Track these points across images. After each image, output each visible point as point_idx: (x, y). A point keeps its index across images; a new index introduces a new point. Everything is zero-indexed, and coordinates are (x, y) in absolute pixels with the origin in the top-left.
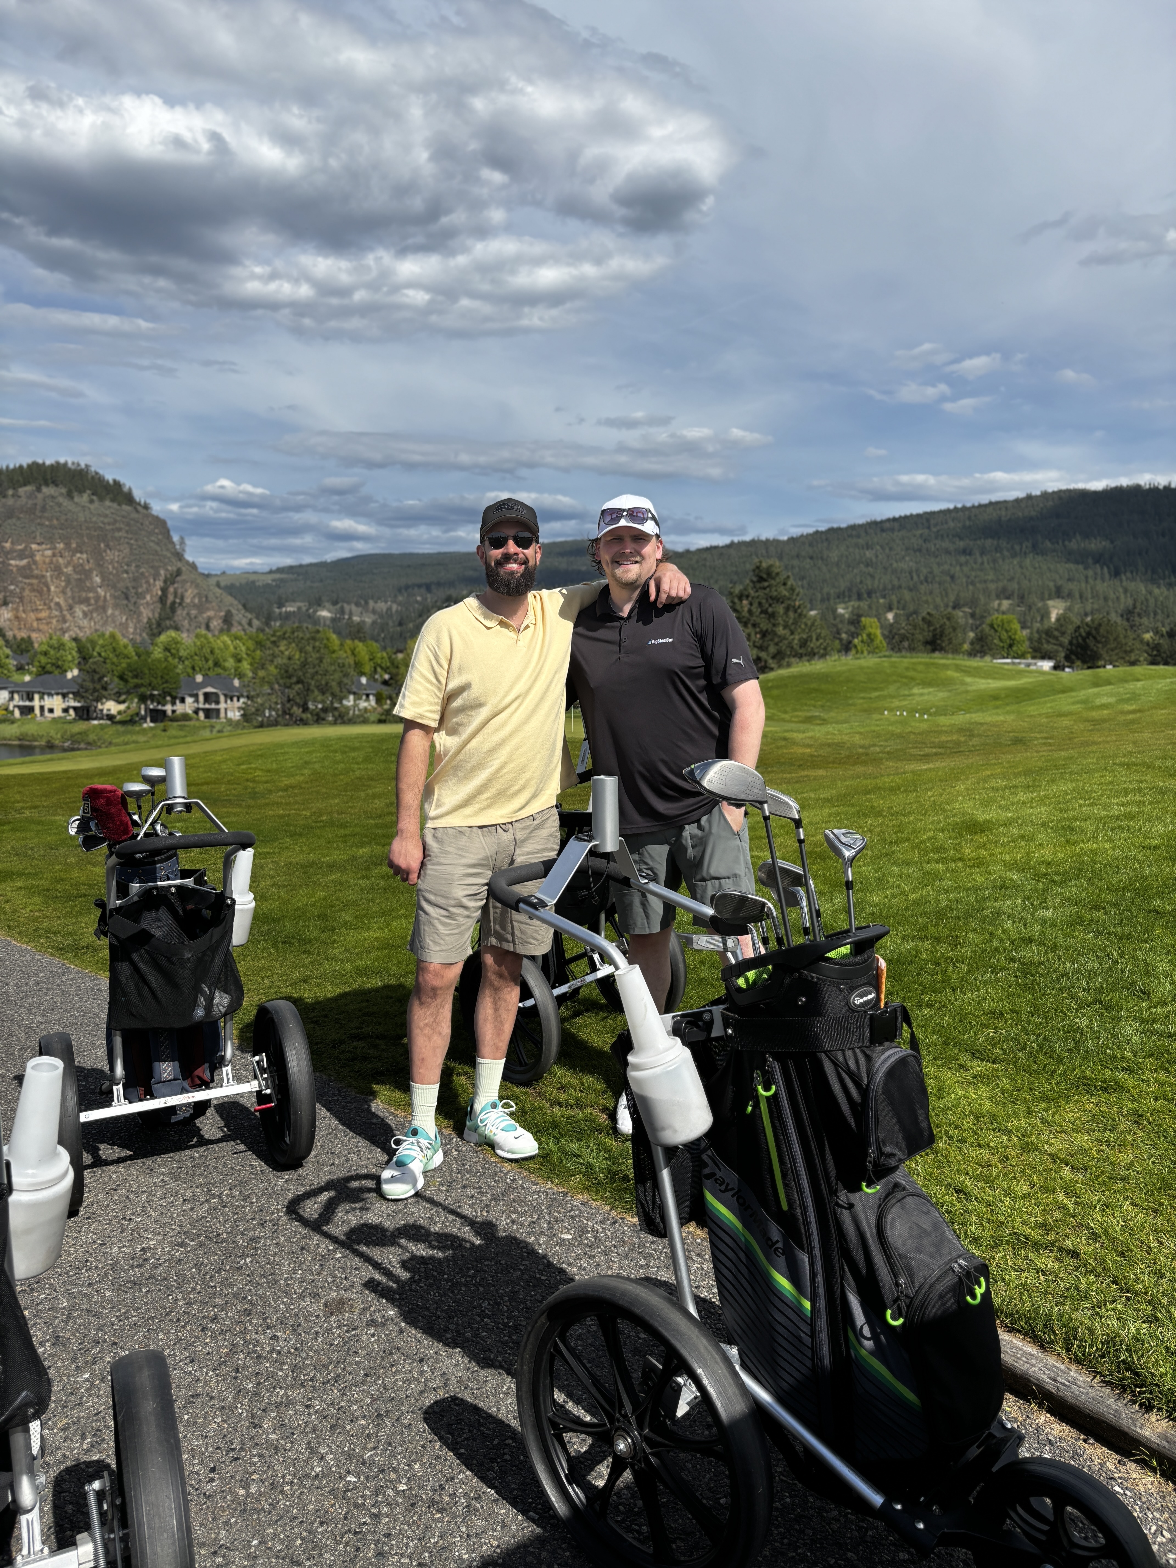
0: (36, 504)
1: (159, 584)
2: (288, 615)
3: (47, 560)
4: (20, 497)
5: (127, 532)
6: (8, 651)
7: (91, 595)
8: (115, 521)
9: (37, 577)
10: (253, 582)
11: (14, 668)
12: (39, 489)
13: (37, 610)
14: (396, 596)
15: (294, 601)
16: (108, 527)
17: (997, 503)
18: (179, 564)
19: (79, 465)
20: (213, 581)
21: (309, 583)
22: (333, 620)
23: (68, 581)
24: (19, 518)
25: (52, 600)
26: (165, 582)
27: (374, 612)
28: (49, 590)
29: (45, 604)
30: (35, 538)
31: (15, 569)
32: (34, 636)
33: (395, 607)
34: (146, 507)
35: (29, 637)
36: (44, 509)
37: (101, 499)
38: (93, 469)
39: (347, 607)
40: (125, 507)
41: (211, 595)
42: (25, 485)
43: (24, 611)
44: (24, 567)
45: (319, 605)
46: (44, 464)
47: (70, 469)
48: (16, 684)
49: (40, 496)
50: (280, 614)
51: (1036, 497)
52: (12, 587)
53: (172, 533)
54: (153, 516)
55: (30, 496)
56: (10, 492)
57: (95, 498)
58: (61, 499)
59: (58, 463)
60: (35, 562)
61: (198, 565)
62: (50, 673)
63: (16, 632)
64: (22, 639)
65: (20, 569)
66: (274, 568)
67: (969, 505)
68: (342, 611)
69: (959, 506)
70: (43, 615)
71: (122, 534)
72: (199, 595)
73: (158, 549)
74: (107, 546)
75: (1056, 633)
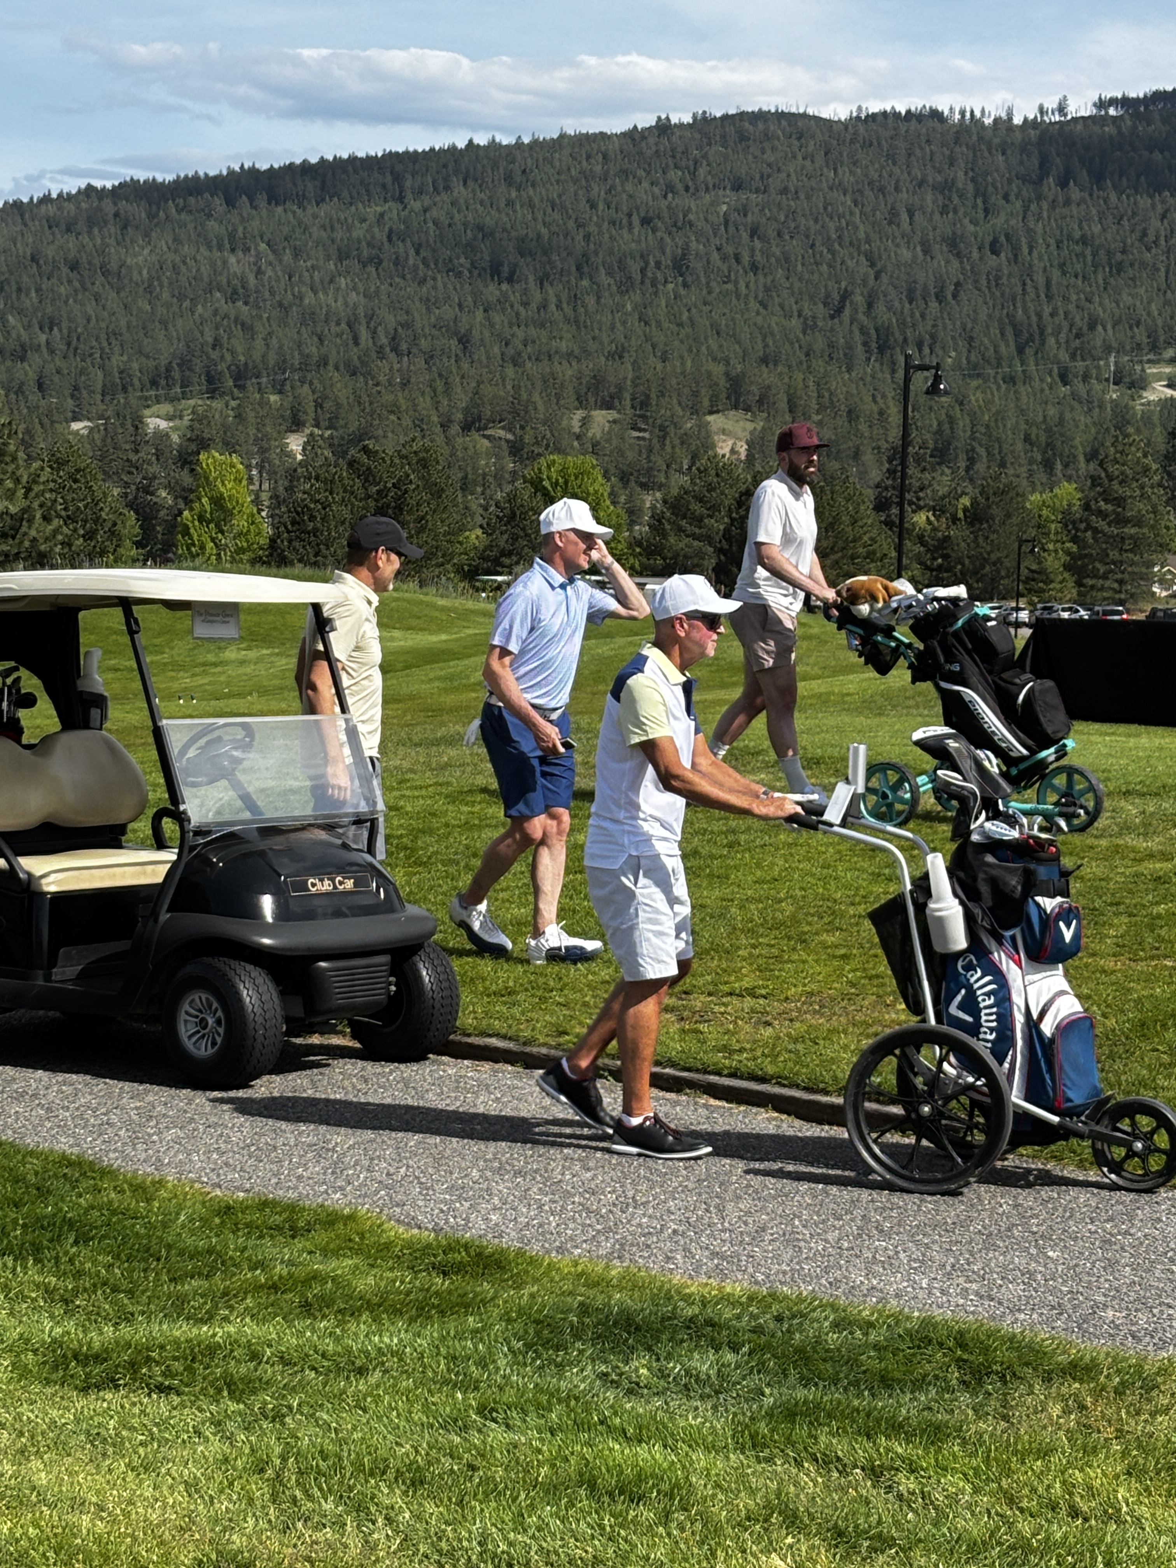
75: (697, 508)
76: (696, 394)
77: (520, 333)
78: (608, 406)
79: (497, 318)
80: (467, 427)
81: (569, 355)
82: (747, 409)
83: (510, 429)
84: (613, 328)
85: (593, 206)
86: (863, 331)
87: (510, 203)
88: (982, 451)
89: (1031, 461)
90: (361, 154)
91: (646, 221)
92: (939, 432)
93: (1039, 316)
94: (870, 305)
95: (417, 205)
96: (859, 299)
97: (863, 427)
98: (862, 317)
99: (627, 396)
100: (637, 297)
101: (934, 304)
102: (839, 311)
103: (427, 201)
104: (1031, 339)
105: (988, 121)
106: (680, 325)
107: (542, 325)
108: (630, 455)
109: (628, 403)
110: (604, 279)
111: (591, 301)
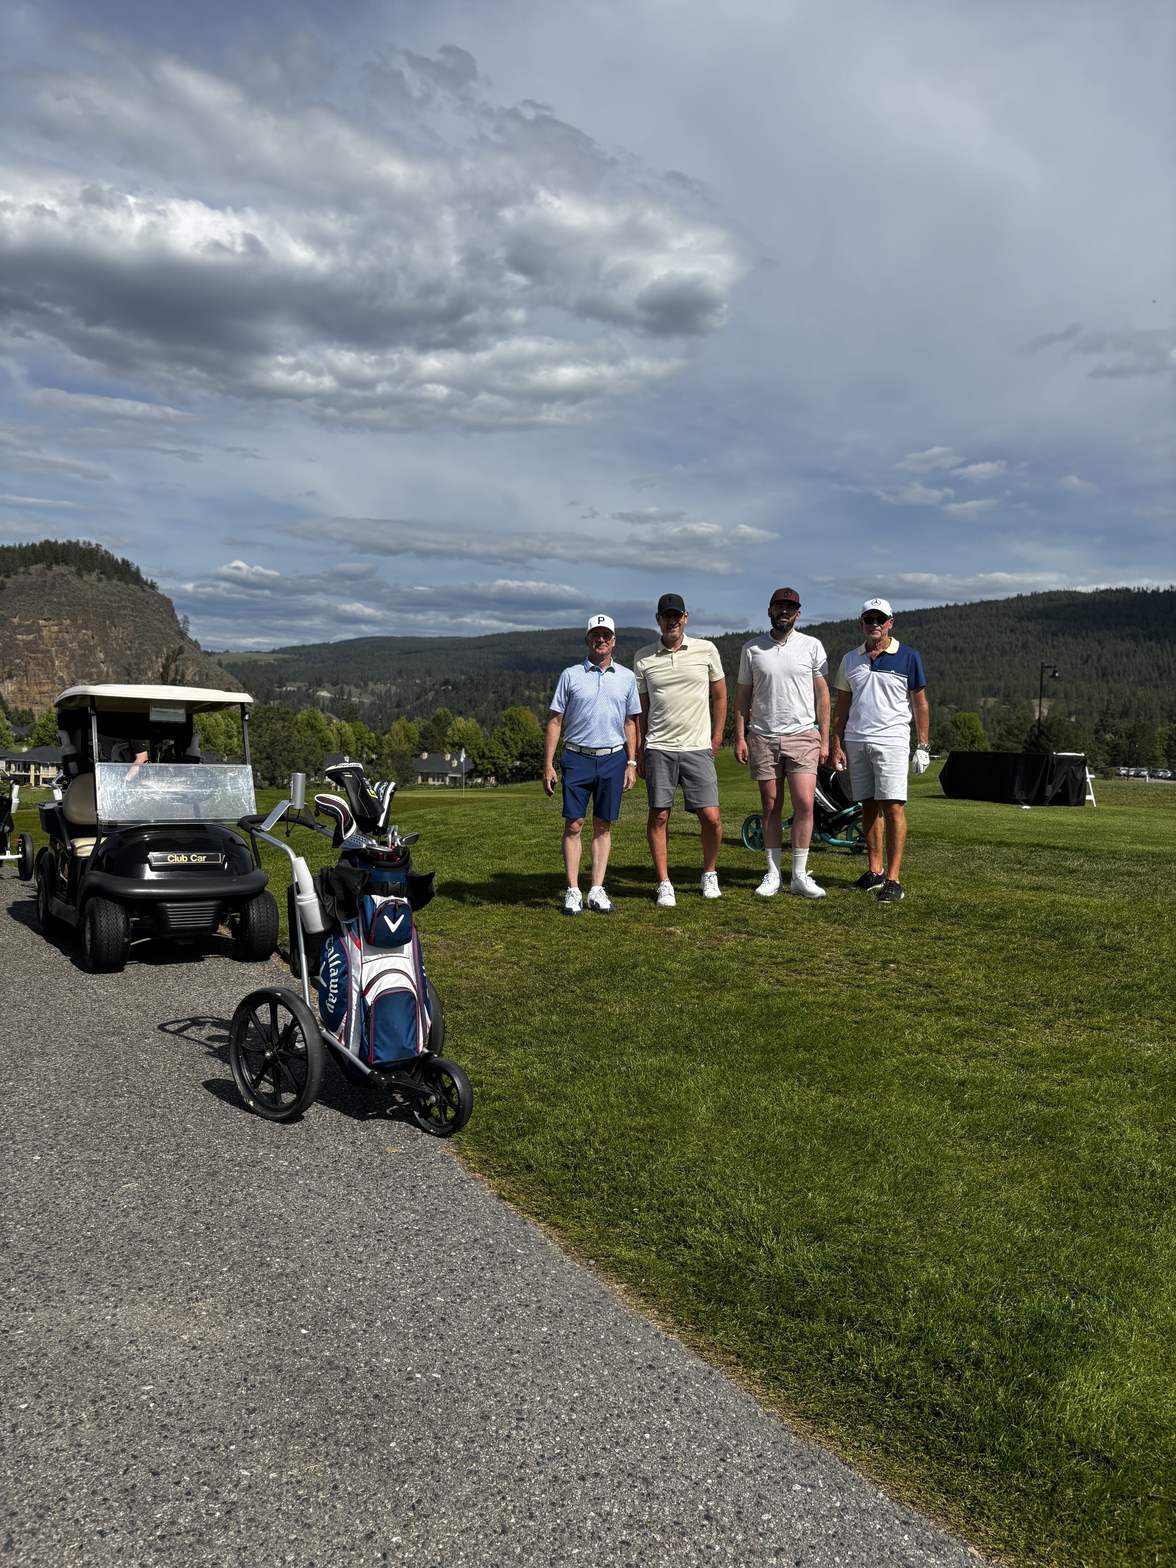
0: (45, 582)
1: (161, 661)
2: (288, 694)
3: (53, 636)
4: (30, 574)
5: (132, 610)
6: (8, 723)
7: (94, 670)
8: (122, 599)
9: (42, 652)
10: (256, 661)
11: (12, 739)
12: (49, 568)
13: (41, 683)
14: (395, 679)
15: (294, 681)
16: (114, 605)
17: (989, 603)
18: (182, 643)
19: (90, 544)
20: (214, 660)
21: (310, 664)
22: (332, 700)
23: (72, 657)
24: (28, 595)
25: (55, 674)
26: (167, 659)
27: (373, 693)
28: (53, 664)
29: (48, 678)
30: (42, 614)
31: (21, 643)
32: (36, 708)
33: (393, 689)
34: (153, 586)
35: (31, 710)
36: (53, 587)
37: (109, 578)
38: (103, 549)
39: (346, 688)
40: (132, 586)
41: (211, 673)
42: (36, 563)
43: (28, 685)
44: (30, 642)
45: (319, 686)
46: (56, 542)
47: (81, 549)
48: (13, 755)
49: (50, 574)
50: (280, 693)
51: (1027, 597)
52: (18, 661)
53: (176, 612)
54: (159, 595)
55: (41, 574)
56: (22, 569)
57: (103, 576)
58: (70, 578)
59: (70, 542)
60: (41, 638)
61: (201, 643)
62: (48, 745)
63: (19, 704)
64: (23, 712)
65: (27, 643)
66: (277, 648)
67: (961, 604)
68: (342, 692)
69: (951, 604)
70: (46, 688)
71: (128, 612)
72: (200, 673)
73: (162, 627)
74: (113, 623)
75: (1016, 731)
76: (1028, 692)
77: (963, 671)
78: (994, 696)
79: (955, 666)
80: (940, 704)
81: (981, 679)
82: (1048, 697)
83: (956, 705)
84: (998, 669)
85: (992, 625)
86: (1096, 669)
87: (961, 626)
88: (1143, 713)
89: (1162, 717)
90: (907, 610)
91: (1012, 631)
92: (1125, 706)
93: (1169, 663)
94: (1099, 659)
95: (926, 627)
96: (1095, 657)
97: (1094, 704)
98: (1096, 664)
99: (1001, 693)
100: (1008, 658)
101: (1125, 659)
102: (1086, 662)
103: (930, 625)
104: (1165, 671)
105: (1149, 592)
106: (1024, 667)
107: (971, 668)
108: (1002, 714)
109: (1001, 695)
110: (996, 652)
111: (990, 659)
